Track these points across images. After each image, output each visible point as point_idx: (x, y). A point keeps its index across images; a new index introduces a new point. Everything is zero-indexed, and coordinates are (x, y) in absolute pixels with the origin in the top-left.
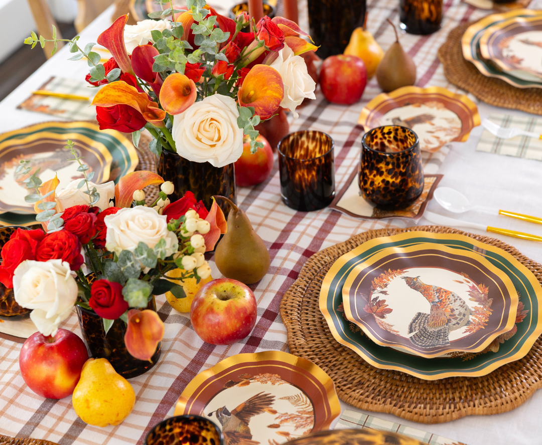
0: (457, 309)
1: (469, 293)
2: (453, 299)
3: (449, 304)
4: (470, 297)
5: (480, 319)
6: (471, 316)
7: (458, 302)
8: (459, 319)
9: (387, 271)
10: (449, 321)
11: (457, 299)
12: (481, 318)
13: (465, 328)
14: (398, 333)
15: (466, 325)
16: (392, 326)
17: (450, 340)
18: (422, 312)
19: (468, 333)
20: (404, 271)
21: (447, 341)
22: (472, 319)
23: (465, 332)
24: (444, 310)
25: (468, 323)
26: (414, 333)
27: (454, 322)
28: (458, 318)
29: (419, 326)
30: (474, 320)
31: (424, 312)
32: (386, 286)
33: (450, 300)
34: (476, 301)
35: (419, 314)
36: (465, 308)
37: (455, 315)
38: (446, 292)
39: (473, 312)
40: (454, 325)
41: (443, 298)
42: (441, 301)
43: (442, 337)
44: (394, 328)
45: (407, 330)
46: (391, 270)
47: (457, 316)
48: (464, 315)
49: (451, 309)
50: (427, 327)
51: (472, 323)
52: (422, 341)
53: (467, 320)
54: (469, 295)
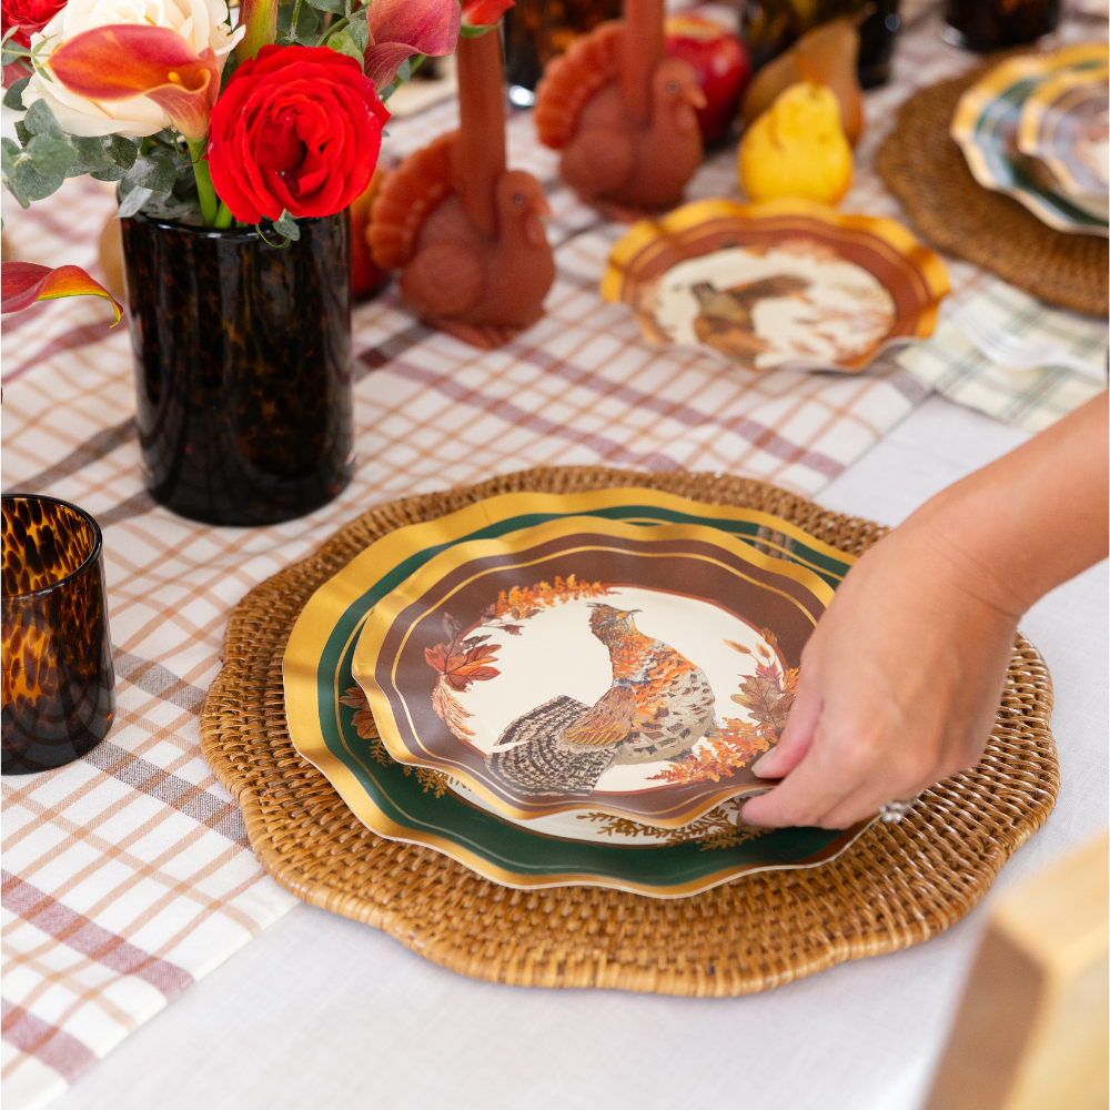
0: (675, 713)
1: (744, 681)
2: (689, 685)
3: (663, 696)
4: (739, 691)
5: (725, 753)
6: (703, 741)
7: (695, 698)
8: (663, 739)
9: (564, 578)
10: (632, 736)
11: (695, 689)
12: (727, 750)
13: (666, 766)
14: (469, 737)
15: (673, 759)
16: (468, 715)
17: (596, 789)
18: (573, 696)
19: (663, 782)
20: (612, 589)
21: (589, 788)
22: (702, 748)
23: (657, 777)
24: (638, 706)
25: (685, 755)
26: (509, 746)
27: (644, 741)
28: (662, 735)
29: (538, 730)
30: (703, 752)
31: (578, 700)
32: (530, 614)
33: (675, 687)
34: (750, 705)
35: (564, 700)
36: (702, 715)
37: (661, 726)
38: (681, 662)
39: (717, 730)
40: (639, 750)
41: (660, 676)
42: (647, 683)
43: (582, 773)
44: (468, 723)
45: (500, 733)
46: (578, 580)
47: (663, 730)
48: (687, 732)
49: (659, 709)
50: (557, 738)
51: (692, 757)
52: (521, 771)
53: (686, 748)
54: (741, 686)
